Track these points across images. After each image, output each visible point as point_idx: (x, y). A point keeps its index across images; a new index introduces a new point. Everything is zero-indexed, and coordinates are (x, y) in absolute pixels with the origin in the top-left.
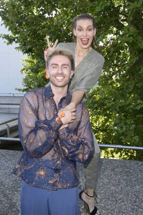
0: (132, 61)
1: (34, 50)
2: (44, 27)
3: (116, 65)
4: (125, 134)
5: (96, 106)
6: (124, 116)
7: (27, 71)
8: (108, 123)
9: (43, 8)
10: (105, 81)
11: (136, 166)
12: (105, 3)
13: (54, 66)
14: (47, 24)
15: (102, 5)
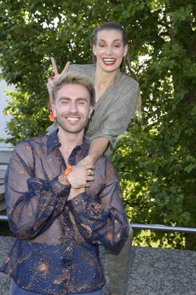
0: (178, 95)
1: (25, 78)
2: (41, 43)
3: (153, 103)
4: (169, 209)
5: (122, 165)
6: (167, 181)
7: (13, 110)
8: (141, 194)
9: (40, 14)
10: (137, 127)
11: (188, 259)
12: (137, 5)
13: (65, 101)
14: (45, 38)
15: (132, 8)
